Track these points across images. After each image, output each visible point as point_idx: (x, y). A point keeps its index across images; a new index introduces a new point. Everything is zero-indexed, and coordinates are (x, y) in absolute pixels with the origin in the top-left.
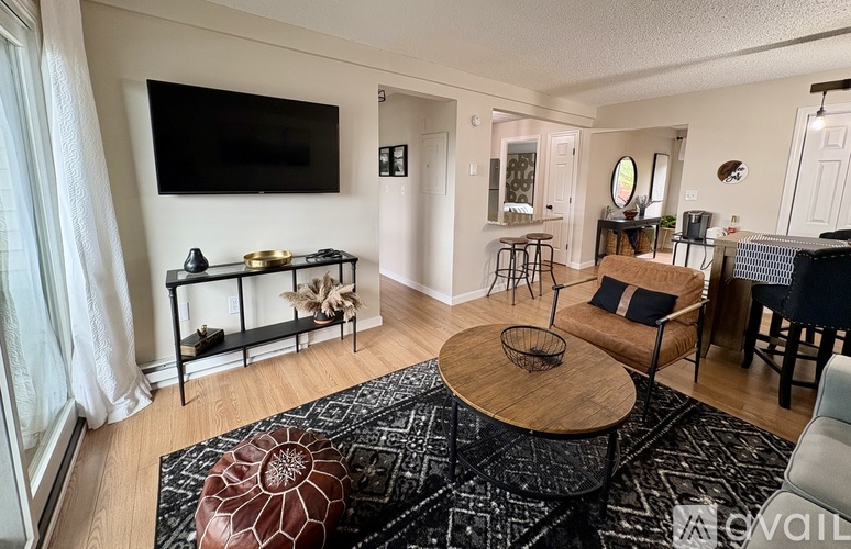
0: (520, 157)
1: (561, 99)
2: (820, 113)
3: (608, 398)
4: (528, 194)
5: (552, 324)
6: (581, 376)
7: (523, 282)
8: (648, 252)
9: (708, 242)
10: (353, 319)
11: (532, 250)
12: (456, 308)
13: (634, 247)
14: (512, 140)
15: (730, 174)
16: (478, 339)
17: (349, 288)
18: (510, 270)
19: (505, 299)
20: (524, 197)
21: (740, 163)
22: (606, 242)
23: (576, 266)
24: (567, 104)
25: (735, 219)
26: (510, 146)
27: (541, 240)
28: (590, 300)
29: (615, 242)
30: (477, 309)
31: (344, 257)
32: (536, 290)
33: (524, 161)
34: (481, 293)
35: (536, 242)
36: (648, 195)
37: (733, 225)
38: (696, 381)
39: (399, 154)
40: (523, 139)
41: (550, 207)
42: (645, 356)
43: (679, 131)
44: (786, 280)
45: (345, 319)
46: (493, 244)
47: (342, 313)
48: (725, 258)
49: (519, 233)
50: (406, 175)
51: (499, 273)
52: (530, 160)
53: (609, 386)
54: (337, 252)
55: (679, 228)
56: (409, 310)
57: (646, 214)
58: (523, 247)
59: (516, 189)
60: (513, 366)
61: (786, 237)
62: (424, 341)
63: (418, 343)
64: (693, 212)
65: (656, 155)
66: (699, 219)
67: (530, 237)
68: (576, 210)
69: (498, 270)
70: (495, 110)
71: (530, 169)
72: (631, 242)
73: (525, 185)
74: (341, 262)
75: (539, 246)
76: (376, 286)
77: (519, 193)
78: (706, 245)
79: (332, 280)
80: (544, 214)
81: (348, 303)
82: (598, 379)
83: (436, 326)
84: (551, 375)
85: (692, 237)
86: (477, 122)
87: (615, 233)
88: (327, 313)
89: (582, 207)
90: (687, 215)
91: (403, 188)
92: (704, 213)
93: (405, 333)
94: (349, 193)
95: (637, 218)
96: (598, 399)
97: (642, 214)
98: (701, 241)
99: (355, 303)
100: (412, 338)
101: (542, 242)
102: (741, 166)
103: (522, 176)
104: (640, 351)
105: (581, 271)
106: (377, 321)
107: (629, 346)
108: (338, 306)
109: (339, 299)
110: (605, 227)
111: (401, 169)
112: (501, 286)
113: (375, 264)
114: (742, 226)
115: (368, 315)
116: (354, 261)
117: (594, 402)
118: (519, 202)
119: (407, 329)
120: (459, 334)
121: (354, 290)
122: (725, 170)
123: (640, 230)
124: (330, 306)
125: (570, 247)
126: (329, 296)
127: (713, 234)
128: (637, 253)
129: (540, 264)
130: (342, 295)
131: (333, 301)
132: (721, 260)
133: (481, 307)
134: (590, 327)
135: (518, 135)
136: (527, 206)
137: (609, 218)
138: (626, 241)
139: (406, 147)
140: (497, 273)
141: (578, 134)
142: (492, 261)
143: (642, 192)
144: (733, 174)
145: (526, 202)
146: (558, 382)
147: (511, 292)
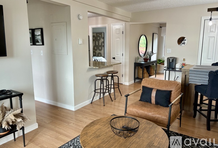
0: (97, 35)
1: (117, 8)
2: (211, 19)
3: (159, 143)
4: (102, 52)
5: (126, 112)
6: (146, 135)
7: (107, 94)
8: (153, 75)
9: (177, 69)
10: (23, 128)
11: (109, 78)
12: (78, 112)
13: (149, 74)
14: (94, 26)
15: (181, 42)
16: (97, 127)
17: (18, 111)
18: (101, 89)
19: (99, 103)
20: (100, 53)
21: (185, 38)
22: (138, 72)
23: (127, 84)
24: (120, 11)
25: (184, 60)
26: (93, 29)
27: (113, 74)
28: (139, 99)
29: (141, 72)
30: (88, 111)
31: (13, 94)
32: (113, 97)
33: (99, 36)
34: (88, 102)
35: (111, 75)
36: (151, 51)
37: (184, 62)
38: (180, 126)
39: (38, 33)
40: (99, 26)
41: (114, 58)
42: (165, 120)
43: (160, 24)
44: (206, 83)
45: (17, 129)
46: (92, 78)
47: (15, 126)
48: (185, 76)
49: (103, 71)
50: (43, 44)
51: (96, 91)
52: (102, 36)
53: (158, 137)
54: (9, 91)
55: (166, 64)
56: (52, 117)
57: (151, 59)
58: (105, 78)
59: (96, 50)
60: (117, 137)
61: (201, 66)
62: (64, 132)
63: (61, 134)
64: (171, 58)
65: (153, 34)
66: (173, 61)
67: (108, 73)
68: (125, 59)
69: (95, 90)
70: (89, 12)
71: (102, 40)
72: (147, 71)
73: (100, 48)
74: (11, 97)
75: (112, 77)
76: (33, 107)
77: (98, 51)
78: (175, 71)
79: (5, 108)
80: (112, 61)
81: (19, 120)
82: (152, 135)
83: (68, 123)
84: (134, 138)
85: (171, 68)
86: (81, 17)
87: (141, 68)
88: (6, 128)
89: (128, 57)
90: (169, 59)
91: (42, 52)
92: (174, 58)
93: (52, 130)
94: (12, 56)
95: (148, 61)
96: (155, 144)
97: (150, 59)
98: (174, 69)
99: (23, 118)
100: (57, 132)
101: (114, 75)
102: (185, 39)
103: (99, 44)
104: (163, 119)
105: (129, 86)
106: (35, 126)
107: (159, 117)
108: (13, 122)
109: (13, 118)
110: (137, 65)
111: (40, 41)
112: (97, 98)
113: (32, 95)
114: (186, 62)
115: (31, 123)
116: (20, 95)
117: (154, 146)
118: (98, 56)
119: (53, 127)
120: (87, 126)
121: (22, 112)
122: (180, 40)
123: (150, 66)
124: (8, 123)
125: (124, 76)
126: (6, 118)
127: (178, 66)
128: (150, 76)
129: (114, 85)
130: (14, 116)
131: (9, 120)
132: (184, 77)
133: (89, 109)
134: (143, 112)
135: (97, 24)
136: (102, 58)
137: (138, 62)
138: (145, 71)
139: (42, 29)
140: (95, 91)
141: (124, 25)
142: (92, 86)
143: (149, 50)
144: (183, 42)
145: (101, 56)
146: (138, 140)
147: (102, 100)
